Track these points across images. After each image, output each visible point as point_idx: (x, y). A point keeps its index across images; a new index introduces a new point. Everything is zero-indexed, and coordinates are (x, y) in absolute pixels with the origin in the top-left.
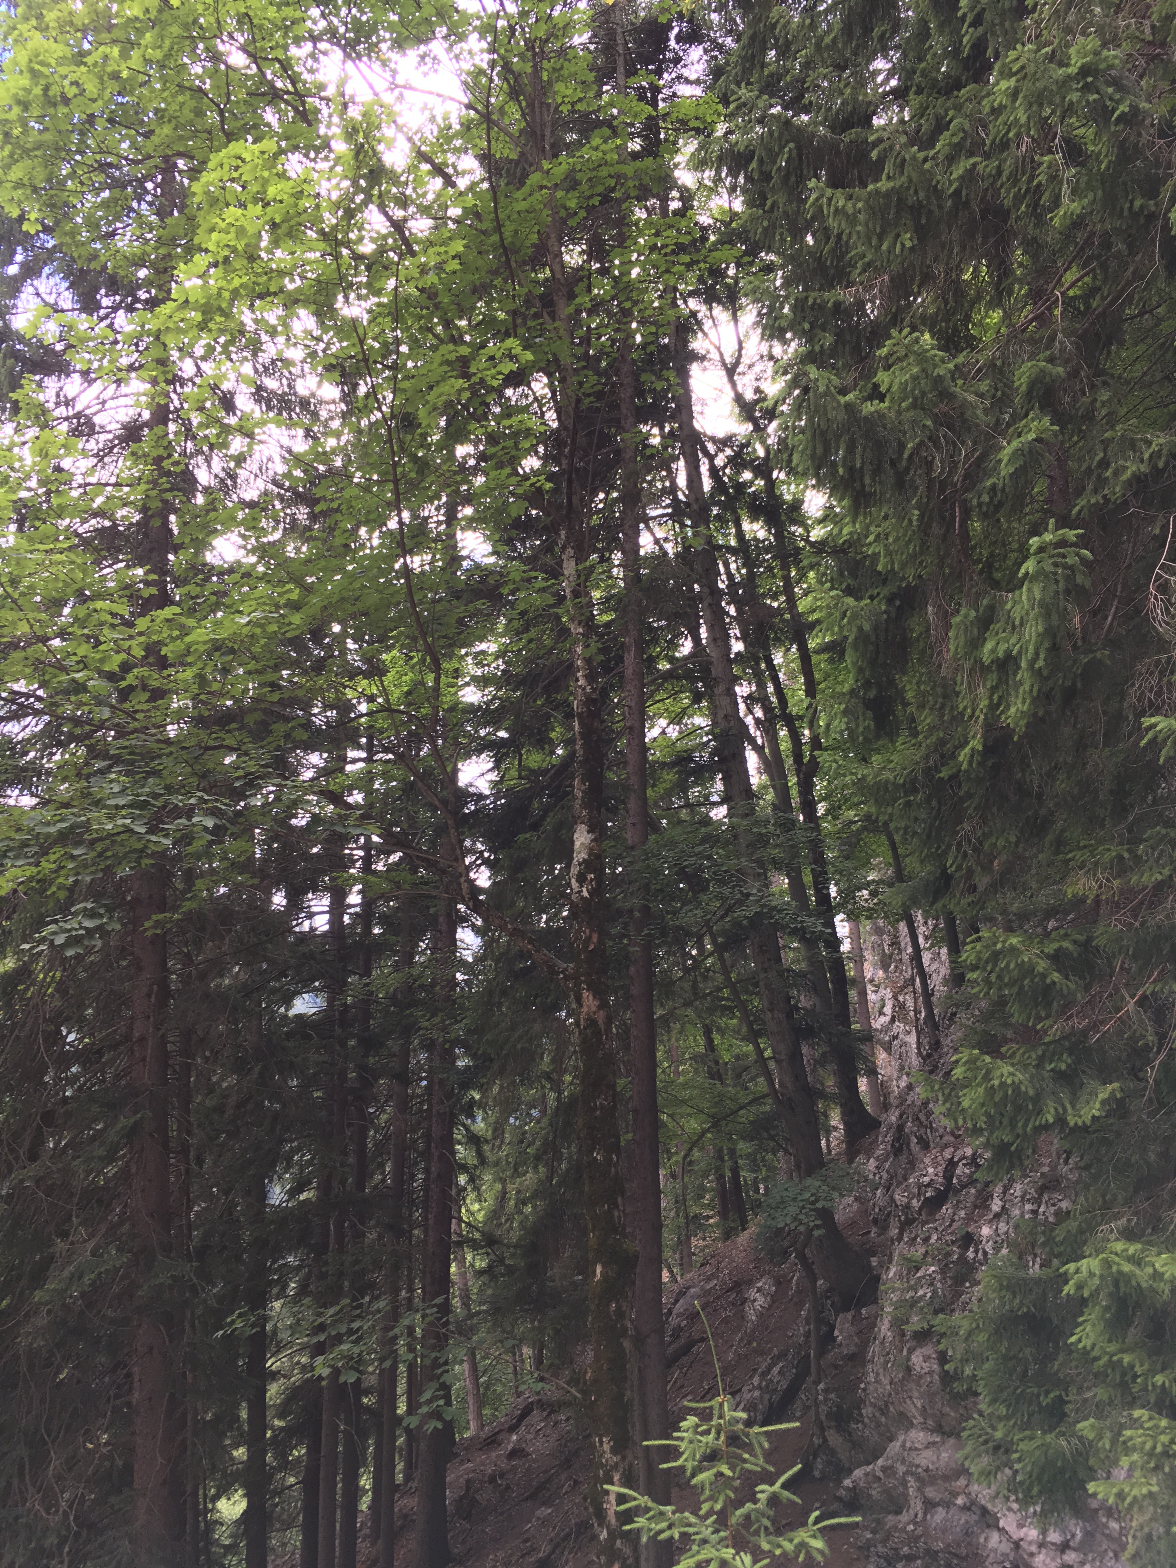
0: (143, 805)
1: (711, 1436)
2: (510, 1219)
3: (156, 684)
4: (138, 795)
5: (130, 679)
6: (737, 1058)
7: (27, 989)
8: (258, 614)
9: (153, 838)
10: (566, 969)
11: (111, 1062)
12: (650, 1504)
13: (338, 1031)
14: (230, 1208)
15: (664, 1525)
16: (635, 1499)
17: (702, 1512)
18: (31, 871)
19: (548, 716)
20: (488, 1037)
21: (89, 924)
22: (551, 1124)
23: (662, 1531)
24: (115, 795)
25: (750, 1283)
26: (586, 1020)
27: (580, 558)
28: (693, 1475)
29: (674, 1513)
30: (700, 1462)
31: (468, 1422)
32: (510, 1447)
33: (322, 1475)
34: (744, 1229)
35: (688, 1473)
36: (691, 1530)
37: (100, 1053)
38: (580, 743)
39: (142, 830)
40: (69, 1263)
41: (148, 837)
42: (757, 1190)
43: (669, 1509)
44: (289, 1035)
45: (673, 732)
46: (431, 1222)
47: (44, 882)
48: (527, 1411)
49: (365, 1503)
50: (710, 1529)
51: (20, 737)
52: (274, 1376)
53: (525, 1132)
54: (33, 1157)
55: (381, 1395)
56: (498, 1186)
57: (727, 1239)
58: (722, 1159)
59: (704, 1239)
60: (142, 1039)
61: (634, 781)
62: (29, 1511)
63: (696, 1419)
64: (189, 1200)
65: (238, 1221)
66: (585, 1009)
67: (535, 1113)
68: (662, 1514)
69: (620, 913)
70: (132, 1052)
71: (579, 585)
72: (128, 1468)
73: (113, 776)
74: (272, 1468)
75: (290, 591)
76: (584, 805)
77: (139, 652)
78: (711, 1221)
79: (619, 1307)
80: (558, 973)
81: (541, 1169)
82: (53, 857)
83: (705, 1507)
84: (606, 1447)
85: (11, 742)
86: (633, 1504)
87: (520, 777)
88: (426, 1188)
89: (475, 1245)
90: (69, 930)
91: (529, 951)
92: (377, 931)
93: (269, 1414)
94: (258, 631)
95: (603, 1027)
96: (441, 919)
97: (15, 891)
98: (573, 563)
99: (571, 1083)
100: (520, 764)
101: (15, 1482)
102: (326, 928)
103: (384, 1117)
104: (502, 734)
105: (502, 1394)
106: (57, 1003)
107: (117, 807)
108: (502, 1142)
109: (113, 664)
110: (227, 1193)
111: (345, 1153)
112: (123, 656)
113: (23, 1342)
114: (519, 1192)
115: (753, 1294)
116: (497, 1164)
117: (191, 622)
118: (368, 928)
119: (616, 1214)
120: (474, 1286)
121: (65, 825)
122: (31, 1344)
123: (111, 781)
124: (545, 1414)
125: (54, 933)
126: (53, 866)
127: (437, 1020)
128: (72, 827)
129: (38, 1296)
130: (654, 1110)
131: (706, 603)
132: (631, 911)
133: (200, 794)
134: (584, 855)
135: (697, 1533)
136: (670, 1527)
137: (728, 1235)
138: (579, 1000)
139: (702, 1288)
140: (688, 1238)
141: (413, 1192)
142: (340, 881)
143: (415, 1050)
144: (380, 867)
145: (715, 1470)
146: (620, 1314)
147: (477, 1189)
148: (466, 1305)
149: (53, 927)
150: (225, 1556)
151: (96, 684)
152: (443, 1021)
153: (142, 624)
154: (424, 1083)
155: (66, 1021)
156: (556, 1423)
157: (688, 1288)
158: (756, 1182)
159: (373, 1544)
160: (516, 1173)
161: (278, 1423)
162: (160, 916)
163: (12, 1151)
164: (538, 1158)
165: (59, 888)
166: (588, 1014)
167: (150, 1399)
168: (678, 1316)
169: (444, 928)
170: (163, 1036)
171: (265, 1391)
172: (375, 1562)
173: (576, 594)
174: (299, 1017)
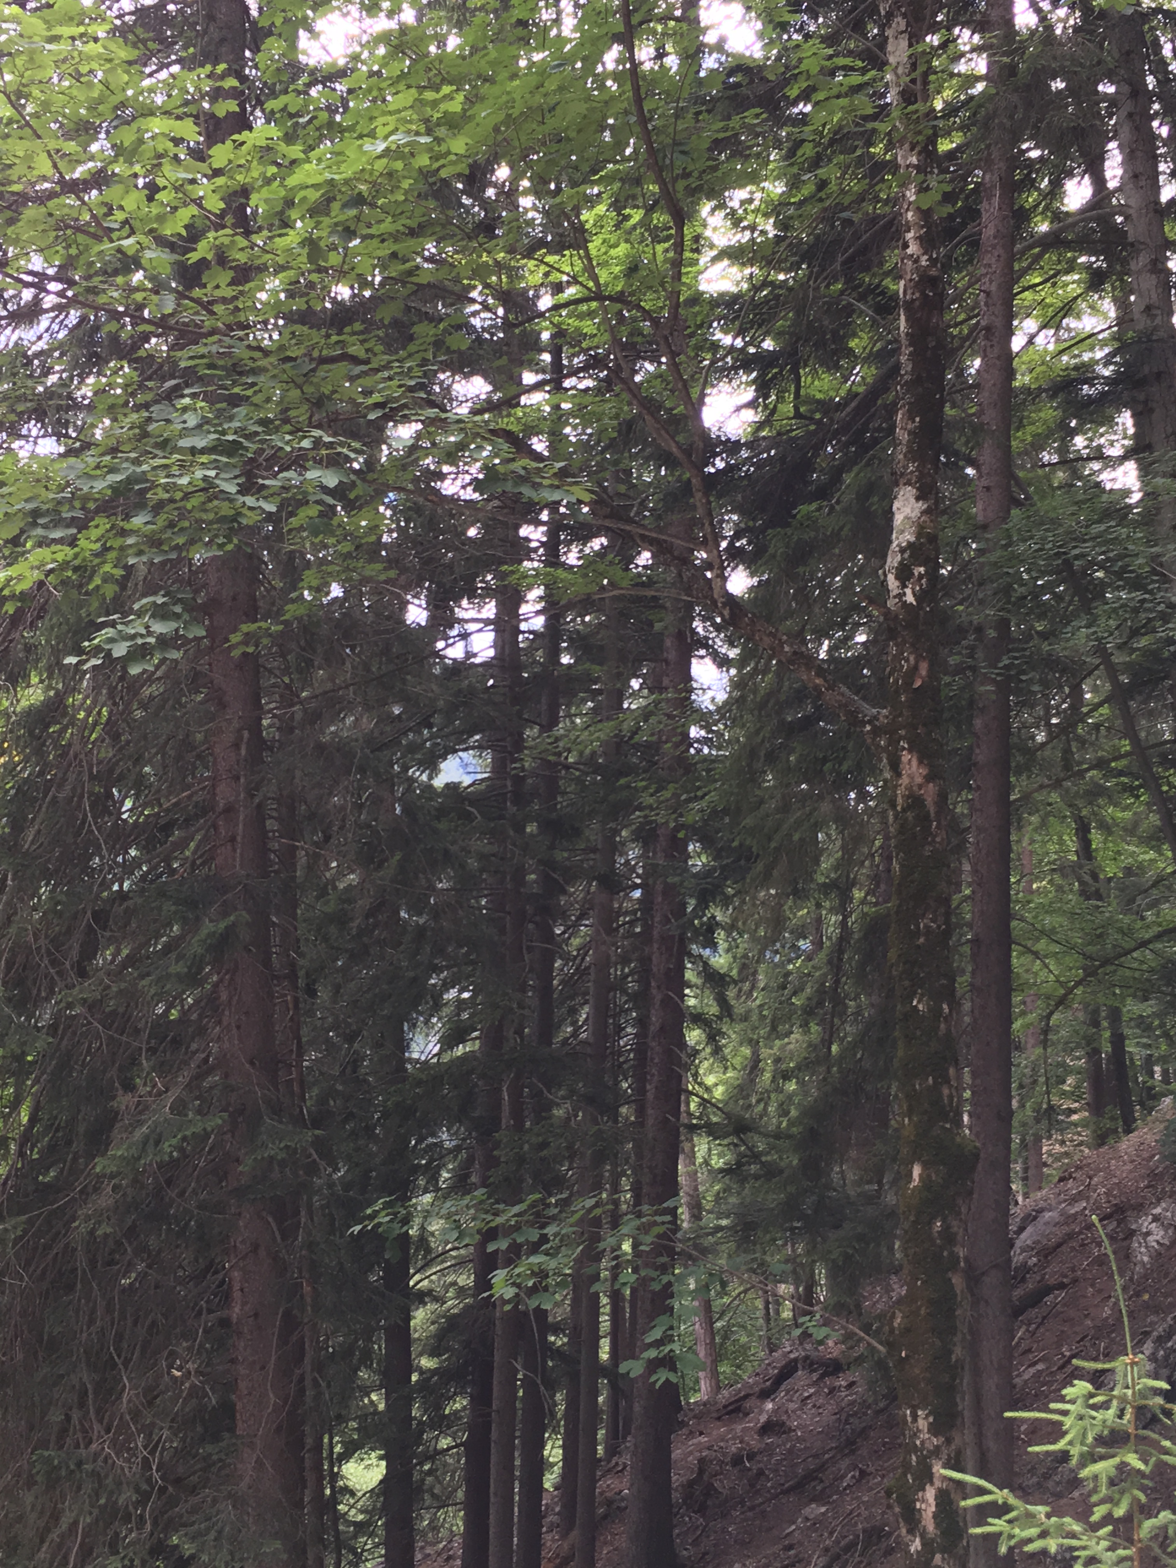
0: (232, 449)
1: (1111, 1412)
2: (764, 1099)
3: (242, 258)
4: (223, 433)
5: (203, 250)
6: (1128, 871)
7: (64, 730)
8: (400, 138)
9: (250, 501)
10: (875, 718)
11: (183, 844)
12: (1012, 1500)
13: (511, 808)
14: (356, 1062)
15: (1033, 1532)
16: (990, 1492)
17: (1095, 1518)
18: (64, 553)
19: (849, 311)
20: (748, 821)
21: (159, 628)
22: (830, 962)
23: (1030, 1540)
24: (186, 432)
25: (1140, 1208)
26: (906, 797)
27: (915, 38)
28: (1083, 1465)
29: (1048, 1516)
30: (1093, 1447)
31: (697, 1381)
32: (763, 1418)
33: (494, 1435)
34: (1128, 1131)
35: (1074, 1462)
36: (1074, 1543)
37: (167, 828)
38: (906, 351)
39: (232, 489)
40: (140, 1123)
41: (241, 499)
42: (1151, 1074)
43: (1041, 1510)
44: (441, 813)
45: (1046, 341)
46: (650, 1096)
47: (84, 571)
48: (788, 1371)
49: (550, 1481)
50: (1104, 1544)
51: (36, 348)
52: (422, 1297)
53: (788, 974)
54: (83, 974)
55: (575, 1337)
56: (747, 1051)
57: (1102, 1144)
58: (1096, 1024)
59: (1062, 1143)
60: (229, 810)
61: (991, 417)
62: (96, 1455)
63: (1089, 1386)
64: (300, 1046)
65: (366, 1081)
66: (904, 781)
67: (804, 945)
68: (1030, 1516)
69: (962, 631)
70: (215, 826)
71: (913, 81)
72: (227, 1410)
73: (187, 401)
74: (421, 1423)
75: (449, 97)
76: (911, 455)
77: (215, 204)
78: (1075, 1117)
79: (946, 1228)
80: (863, 723)
81: (814, 1028)
82: (95, 533)
83: (1099, 1513)
84: (922, 1424)
85: (25, 356)
86: (987, 1498)
87: (798, 415)
88: (641, 1049)
89: (713, 1131)
90: (133, 637)
91: (817, 688)
92: (566, 660)
93: (415, 1349)
94: (399, 165)
95: (932, 810)
96: (668, 643)
97: (41, 584)
98: (904, 43)
99: (863, 902)
100: (797, 395)
101: (75, 1416)
102: (491, 653)
103: (576, 942)
104: (768, 344)
105: (745, 1348)
106: (106, 753)
107: (193, 451)
108: (753, 987)
109: (175, 227)
110: (351, 1038)
111: (523, 989)
112: (193, 210)
113: (80, 1227)
114: (777, 1060)
115: (1145, 1223)
116: (745, 1018)
117: (295, 151)
118: (555, 653)
119: (946, 1091)
120: (710, 1191)
121: (118, 478)
122: (92, 1233)
123: (185, 409)
124: (815, 1376)
125: (111, 640)
126: (97, 546)
127: (667, 794)
128: (130, 481)
129: (100, 1165)
130: (1006, 941)
131: (1123, 113)
132: (979, 630)
133: (317, 433)
134: (909, 536)
135: (1084, 1548)
136: (1043, 1535)
137: (1101, 1139)
138: (895, 766)
139: (1063, 1213)
140: (1038, 1140)
141: (620, 1053)
142: (512, 579)
143: (623, 844)
144: (572, 558)
145: (1116, 1460)
146: (949, 1237)
147: (717, 1051)
148: (696, 1217)
149: (108, 632)
150: (355, 1537)
151: (152, 254)
152: (676, 796)
153: (220, 154)
154: (637, 894)
155: (119, 781)
156: (832, 1390)
157: (1041, 1211)
158: (1149, 1062)
159: (564, 1536)
160: (775, 1032)
161: (426, 1363)
162: (253, 627)
163: (54, 962)
164: (809, 1012)
165: (105, 581)
166: (909, 788)
167: (256, 1315)
168: (1023, 1250)
169: (672, 655)
170: (260, 806)
171: (408, 1318)
172: (567, 1560)
173: (908, 97)
174: (452, 788)
